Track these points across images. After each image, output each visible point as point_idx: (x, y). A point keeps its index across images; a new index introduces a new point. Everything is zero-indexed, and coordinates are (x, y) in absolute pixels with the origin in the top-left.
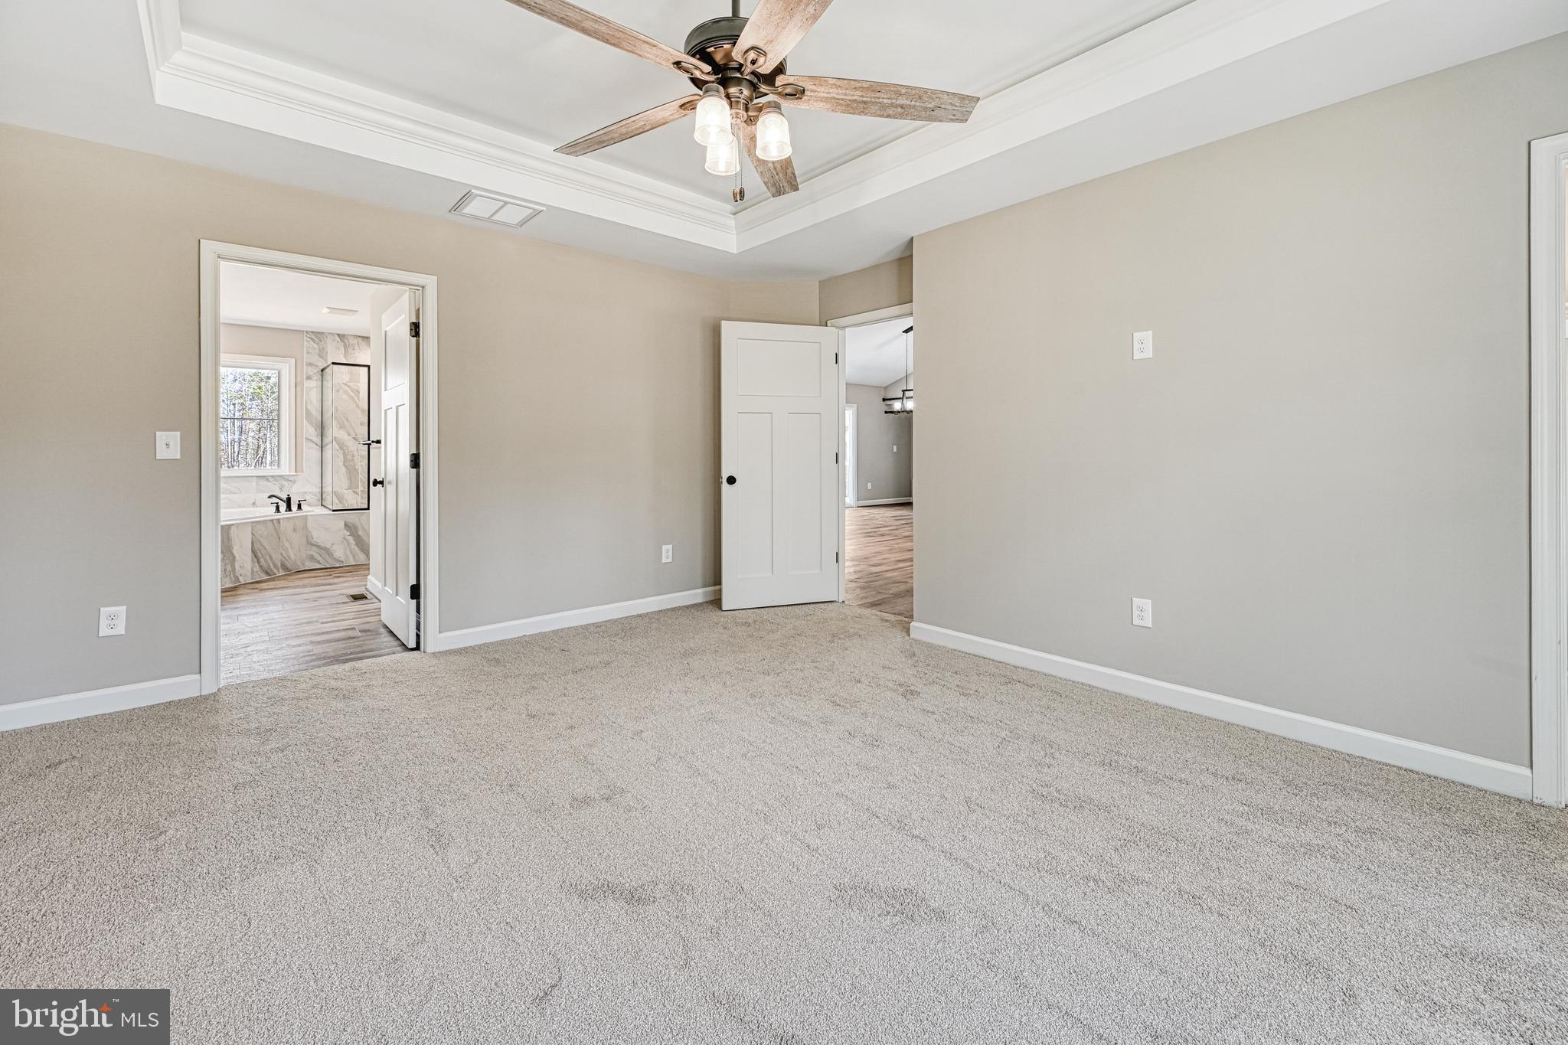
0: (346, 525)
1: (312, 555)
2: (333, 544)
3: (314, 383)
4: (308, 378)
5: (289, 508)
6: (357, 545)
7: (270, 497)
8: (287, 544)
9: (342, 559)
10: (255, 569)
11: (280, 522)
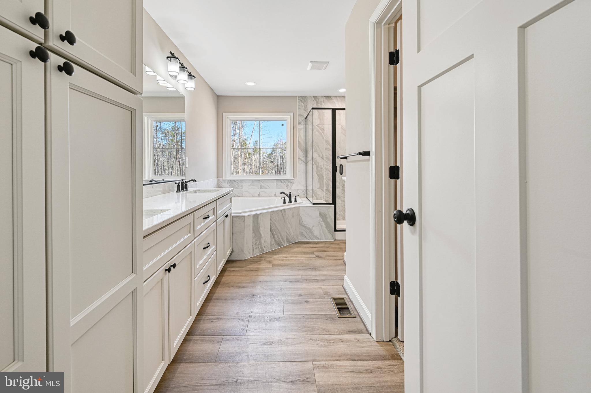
0: (320, 214)
1: (302, 233)
2: (313, 226)
3: (302, 126)
4: (299, 123)
5: (290, 202)
6: (327, 228)
7: (281, 193)
8: (289, 225)
9: (318, 236)
10: (272, 243)
11: (286, 211)
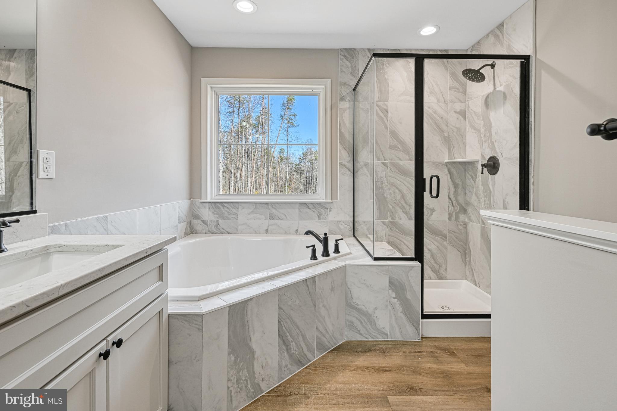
0: (390, 282)
1: (352, 322)
2: (376, 309)
3: (347, 105)
4: (342, 99)
5: (326, 253)
6: (404, 312)
7: (308, 233)
8: (323, 312)
9: (387, 330)
10: (284, 363)
11: (317, 279)
